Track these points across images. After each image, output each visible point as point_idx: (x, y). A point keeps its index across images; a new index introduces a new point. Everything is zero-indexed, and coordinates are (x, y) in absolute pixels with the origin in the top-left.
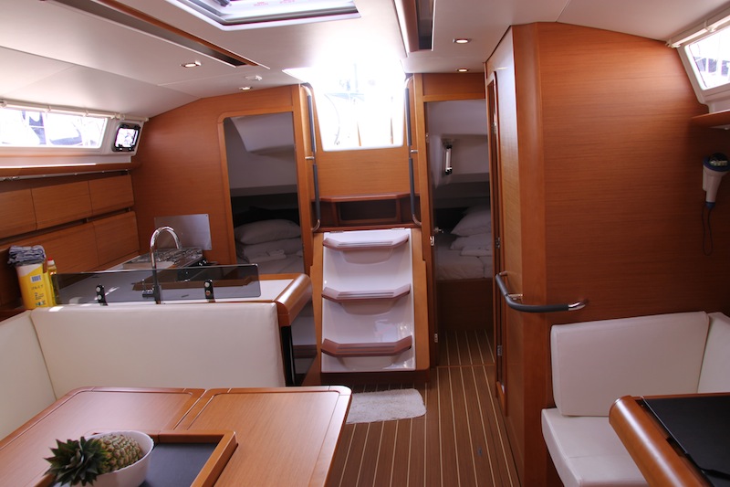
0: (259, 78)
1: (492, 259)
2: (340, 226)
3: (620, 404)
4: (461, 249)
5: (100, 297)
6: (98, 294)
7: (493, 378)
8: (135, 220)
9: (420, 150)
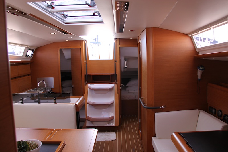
0: (72, 38)
1: (138, 94)
2: (93, 82)
3: (174, 134)
4: (129, 91)
6: (21, 100)
7: (138, 129)
8: (31, 78)
9: (118, 61)
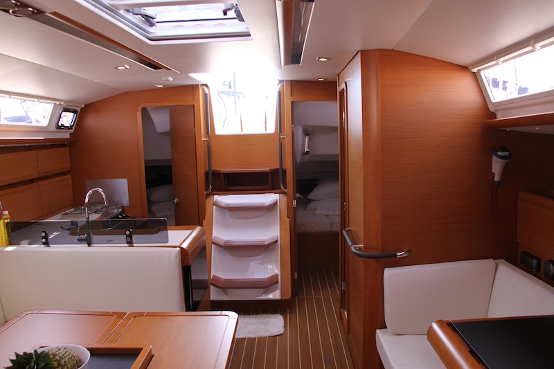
0: (171, 79)
1: (339, 218)
2: (226, 191)
3: (435, 326)
4: (315, 210)
5: (44, 240)
6: (43, 237)
7: (338, 306)
8: (71, 181)
9: (287, 136)
